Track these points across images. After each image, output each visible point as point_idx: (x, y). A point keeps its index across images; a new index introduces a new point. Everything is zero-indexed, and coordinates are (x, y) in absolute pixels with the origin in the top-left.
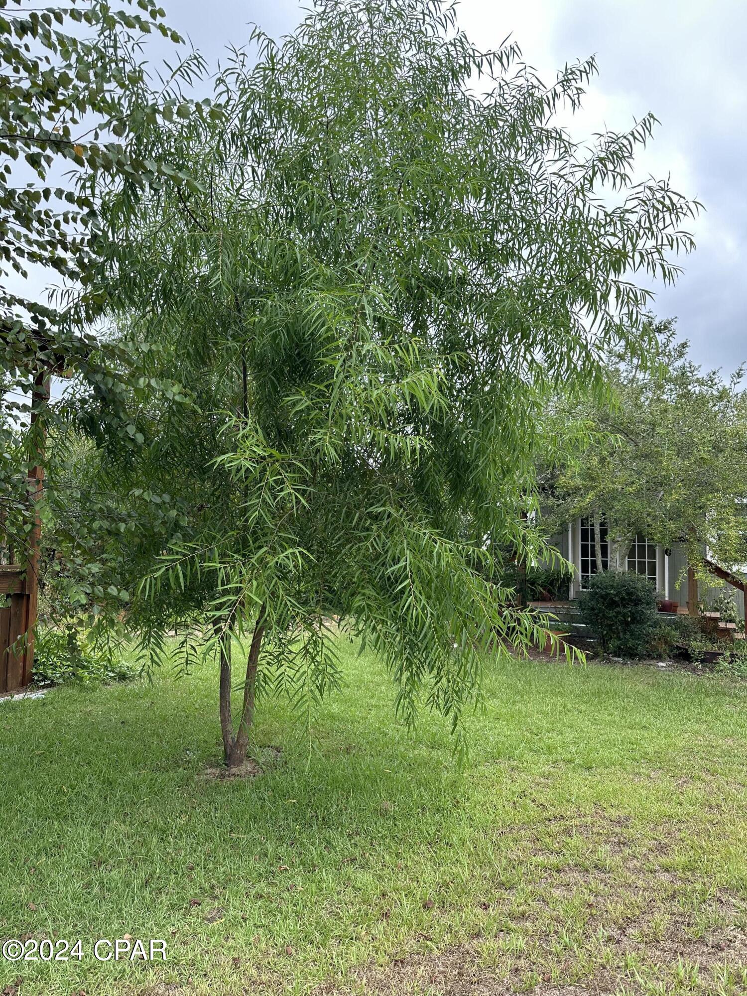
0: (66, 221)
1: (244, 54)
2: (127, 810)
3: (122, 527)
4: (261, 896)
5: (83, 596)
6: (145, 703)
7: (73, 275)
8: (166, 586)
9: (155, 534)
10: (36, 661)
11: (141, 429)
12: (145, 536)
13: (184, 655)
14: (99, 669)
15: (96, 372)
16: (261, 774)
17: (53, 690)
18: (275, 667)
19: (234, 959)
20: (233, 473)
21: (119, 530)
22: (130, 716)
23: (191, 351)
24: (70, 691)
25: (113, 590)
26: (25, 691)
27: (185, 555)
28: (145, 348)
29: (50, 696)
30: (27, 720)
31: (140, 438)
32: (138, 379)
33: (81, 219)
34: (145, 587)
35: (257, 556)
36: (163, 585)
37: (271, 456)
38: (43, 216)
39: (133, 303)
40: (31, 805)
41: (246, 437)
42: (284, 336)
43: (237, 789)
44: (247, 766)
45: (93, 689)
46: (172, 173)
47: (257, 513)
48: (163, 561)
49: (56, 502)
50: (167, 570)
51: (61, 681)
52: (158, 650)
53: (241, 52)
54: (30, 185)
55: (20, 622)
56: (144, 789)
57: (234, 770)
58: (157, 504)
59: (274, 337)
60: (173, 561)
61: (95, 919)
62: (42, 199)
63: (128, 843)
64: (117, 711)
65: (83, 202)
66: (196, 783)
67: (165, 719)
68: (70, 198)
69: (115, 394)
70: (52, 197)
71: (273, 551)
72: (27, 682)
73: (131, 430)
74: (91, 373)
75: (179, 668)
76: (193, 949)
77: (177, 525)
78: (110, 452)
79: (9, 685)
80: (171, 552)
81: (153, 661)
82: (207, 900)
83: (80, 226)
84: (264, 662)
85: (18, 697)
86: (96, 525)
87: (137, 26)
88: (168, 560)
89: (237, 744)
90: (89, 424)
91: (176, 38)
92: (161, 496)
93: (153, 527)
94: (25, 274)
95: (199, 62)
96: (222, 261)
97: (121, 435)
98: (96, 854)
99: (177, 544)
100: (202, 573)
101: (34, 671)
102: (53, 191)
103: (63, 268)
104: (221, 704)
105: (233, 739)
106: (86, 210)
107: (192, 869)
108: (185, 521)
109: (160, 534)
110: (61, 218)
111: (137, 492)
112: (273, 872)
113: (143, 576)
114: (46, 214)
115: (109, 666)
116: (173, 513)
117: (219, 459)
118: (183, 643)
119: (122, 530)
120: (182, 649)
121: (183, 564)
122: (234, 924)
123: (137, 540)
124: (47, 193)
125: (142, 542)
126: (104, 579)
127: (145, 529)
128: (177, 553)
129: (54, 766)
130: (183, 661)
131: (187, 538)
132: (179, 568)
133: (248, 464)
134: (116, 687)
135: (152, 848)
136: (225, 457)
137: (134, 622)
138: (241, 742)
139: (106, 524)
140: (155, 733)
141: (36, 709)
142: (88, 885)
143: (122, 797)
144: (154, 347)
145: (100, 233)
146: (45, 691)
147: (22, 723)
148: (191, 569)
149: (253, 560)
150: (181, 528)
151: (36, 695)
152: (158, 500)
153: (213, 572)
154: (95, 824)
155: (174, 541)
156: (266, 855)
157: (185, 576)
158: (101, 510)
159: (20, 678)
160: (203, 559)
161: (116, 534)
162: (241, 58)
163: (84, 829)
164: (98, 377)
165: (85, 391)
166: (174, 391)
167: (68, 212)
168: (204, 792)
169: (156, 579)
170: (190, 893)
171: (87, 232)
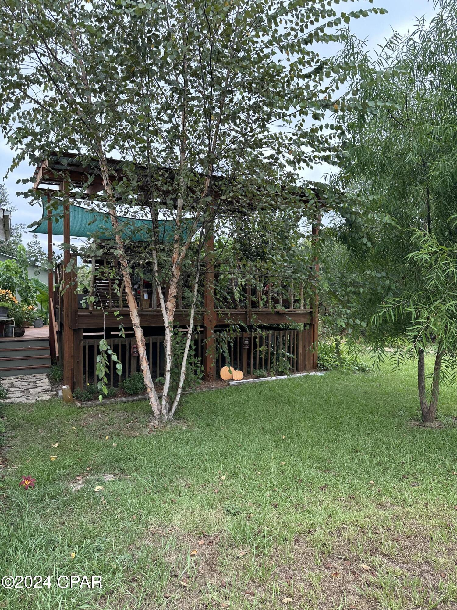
0: (330, 138)
1: (424, 20)
2: (369, 432)
3: (361, 290)
4: (441, 483)
5: (344, 324)
6: (376, 384)
7: (334, 163)
8: (385, 321)
9: (378, 293)
10: (319, 357)
11: (370, 239)
12: (373, 294)
13: (397, 359)
14: (350, 365)
15: (347, 213)
16: (444, 428)
17: (328, 372)
18: (450, 368)
19: (425, 503)
20: (419, 262)
21: (359, 291)
22: (369, 390)
23: (396, 195)
24: (335, 374)
25: (358, 322)
26: (315, 371)
27: (395, 305)
28: (371, 198)
29: (327, 375)
30: (317, 385)
31: (369, 244)
32: (368, 215)
33: (338, 136)
34: (374, 321)
35: (434, 305)
36: (383, 320)
37: (441, 250)
38: (320, 139)
39: (365, 174)
40: (324, 422)
41: (426, 241)
42: (449, 180)
43: (429, 433)
44: (435, 424)
45: (348, 374)
46: (382, 104)
47: (433, 282)
48: (383, 308)
49: (329, 279)
50: (385, 312)
51: (331, 368)
52: (382, 354)
53: (422, 18)
54: (313, 125)
55: (310, 337)
56: (377, 424)
57: (427, 424)
58: (379, 278)
59: (444, 181)
60: (389, 307)
61: (356, 472)
62: (319, 131)
63: (370, 446)
64: (361, 387)
65: (338, 128)
66: (406, 427)
67: (387, 394)
68: (332, 127)
69: (356, 224)
70: (324, 129)
71: (444, 302)
72: (316, 367)
73: (365, 240)
74: (343, 212)
75: (394, 366)
76: (404, 494)
77: (389, 288)
78: (354, 251)
79: (307, 369)
80: (387, 303)
81: (380, 359)
82: (411, 478)
83: (337, 140)
84: (443, 365)
85: (312, 374)
86: (348, 289)
87: (361, 16)
88: (385, 307)
89: (429, 411)
90: (344, 239)
91: (382, 12)
92: (381, 273)
93: (377, 290)
94: (311, 168)
95: (397, 37)
96: (412, 145)
97: (360, 243)
98: (355, 447)
99: (390, 298)
100: (404, 314)
101: (318, 362)
102: (324, 126)
103: (329, 161)
104: (419, 388)
105: (427, 408)
106: (340, 131)
107: (403, 463)
108: (394, 287)
109: (381, 293)
110: (328, 137)
111: (368, 272)
112: (449, 474)
113: (372, 315)
114: (321, 137)
115: (355, 363)
116: (388, 282)
117: (411, 255)
118: (396, 352)
119: (361, 292)
120: (395, 356)
121: (393, 309)
122: (425, 490)
123: (369, 297)
124: (321, 128)
125: (371, 298)
126: (354, 316)
127: (373, 291)
128: (391, 303)
129: (332, 407)
130: (397, 362)
131: (395, 295)
132: (391, 311)
133: (426, 257)
134: (359, 375)
135: (382, 450)
136: (414, 253)
137: (369, 340)
138: (432, 409)
139: (353, 289)
140: (381, 400)
141: (320, 380)
142: (353, 458)
143: (366, 426)
144: (375, 197)
145: (347, 141)
146: (324, 372)
147: (315, 386)
148: (398, 312)
149: (432, 308)
150: (392, 290)
151: (320, 374)
152: (379, 275)
153: (410, 313)
154: (353, 435)
155: (388, 297)
156: (445, 466)
157: (395, 315)
158: (350, 282)
159: (312, 365)
160: (404, 306)
161: (358, 293)
162: (422, 22)
163: (349, 436)
164: (348, 216)
165: (340, 221)
166: (387, 219)
167: (331, 134)
168: (410, 431)
169: (379, 316)
170: (402, 473)
171: (341, 141)
